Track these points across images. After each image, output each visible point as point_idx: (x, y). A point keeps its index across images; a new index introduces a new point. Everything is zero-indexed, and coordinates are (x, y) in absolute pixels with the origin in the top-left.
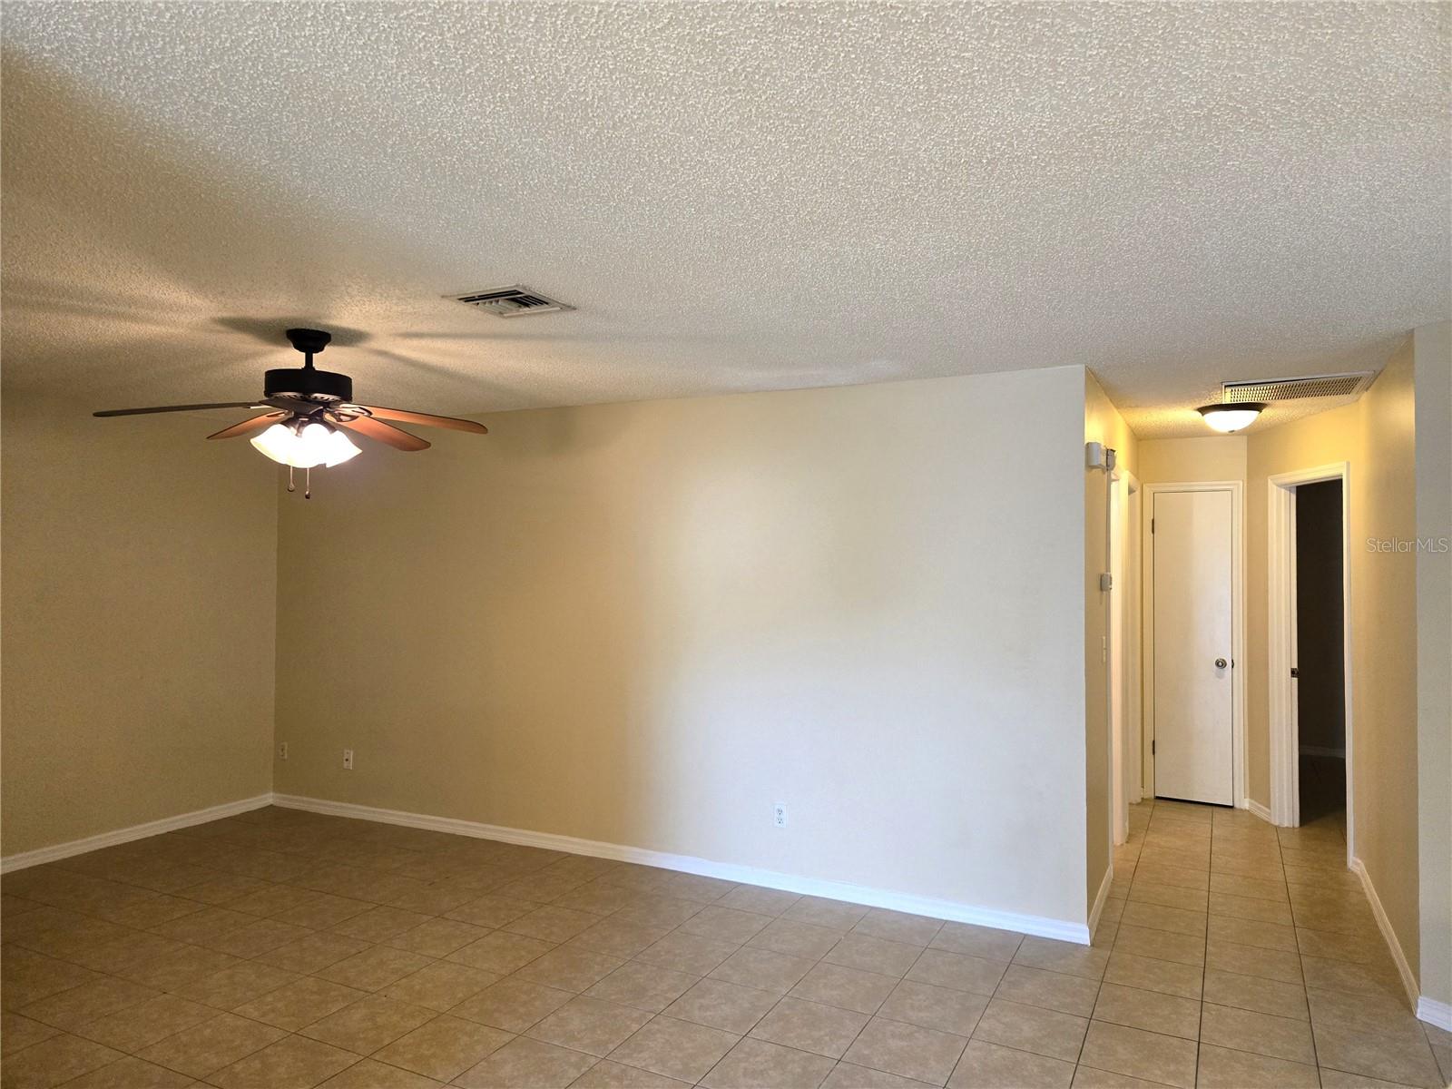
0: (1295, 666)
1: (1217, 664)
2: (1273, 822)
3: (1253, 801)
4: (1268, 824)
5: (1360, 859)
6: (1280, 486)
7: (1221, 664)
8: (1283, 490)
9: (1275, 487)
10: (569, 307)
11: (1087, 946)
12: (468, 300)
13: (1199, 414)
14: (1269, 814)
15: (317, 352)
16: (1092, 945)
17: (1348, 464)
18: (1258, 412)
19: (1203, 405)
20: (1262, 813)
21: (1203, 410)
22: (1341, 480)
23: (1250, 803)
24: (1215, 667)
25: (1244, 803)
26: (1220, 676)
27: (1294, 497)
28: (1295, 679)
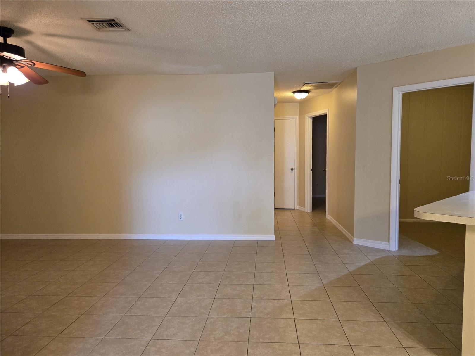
0: (312, 168)
1: (291, 169)
2: (305, 211)
3: (300, 207)
4: (304, 212)
5: (330, 215)
6: (309, 117)
7: (292, 169)
8: (309, 118)
9: (308, 118)
10: (129, 29)
11: (274, 240)
12: (90, 21)
13: (293, 94)
14: (305, 209)
15: (8, 38)
16: (276, 240)
17: (329, 109)
18: (308, 93)
19: (294, 91)
20: (302, 209)
21: (294, 92)
22: (326, 115)
23: (299, 207)
24: (291, 170)
25: (297, 208)
26: (292, 173)
27: (312, 120)
28: (311, 171)
